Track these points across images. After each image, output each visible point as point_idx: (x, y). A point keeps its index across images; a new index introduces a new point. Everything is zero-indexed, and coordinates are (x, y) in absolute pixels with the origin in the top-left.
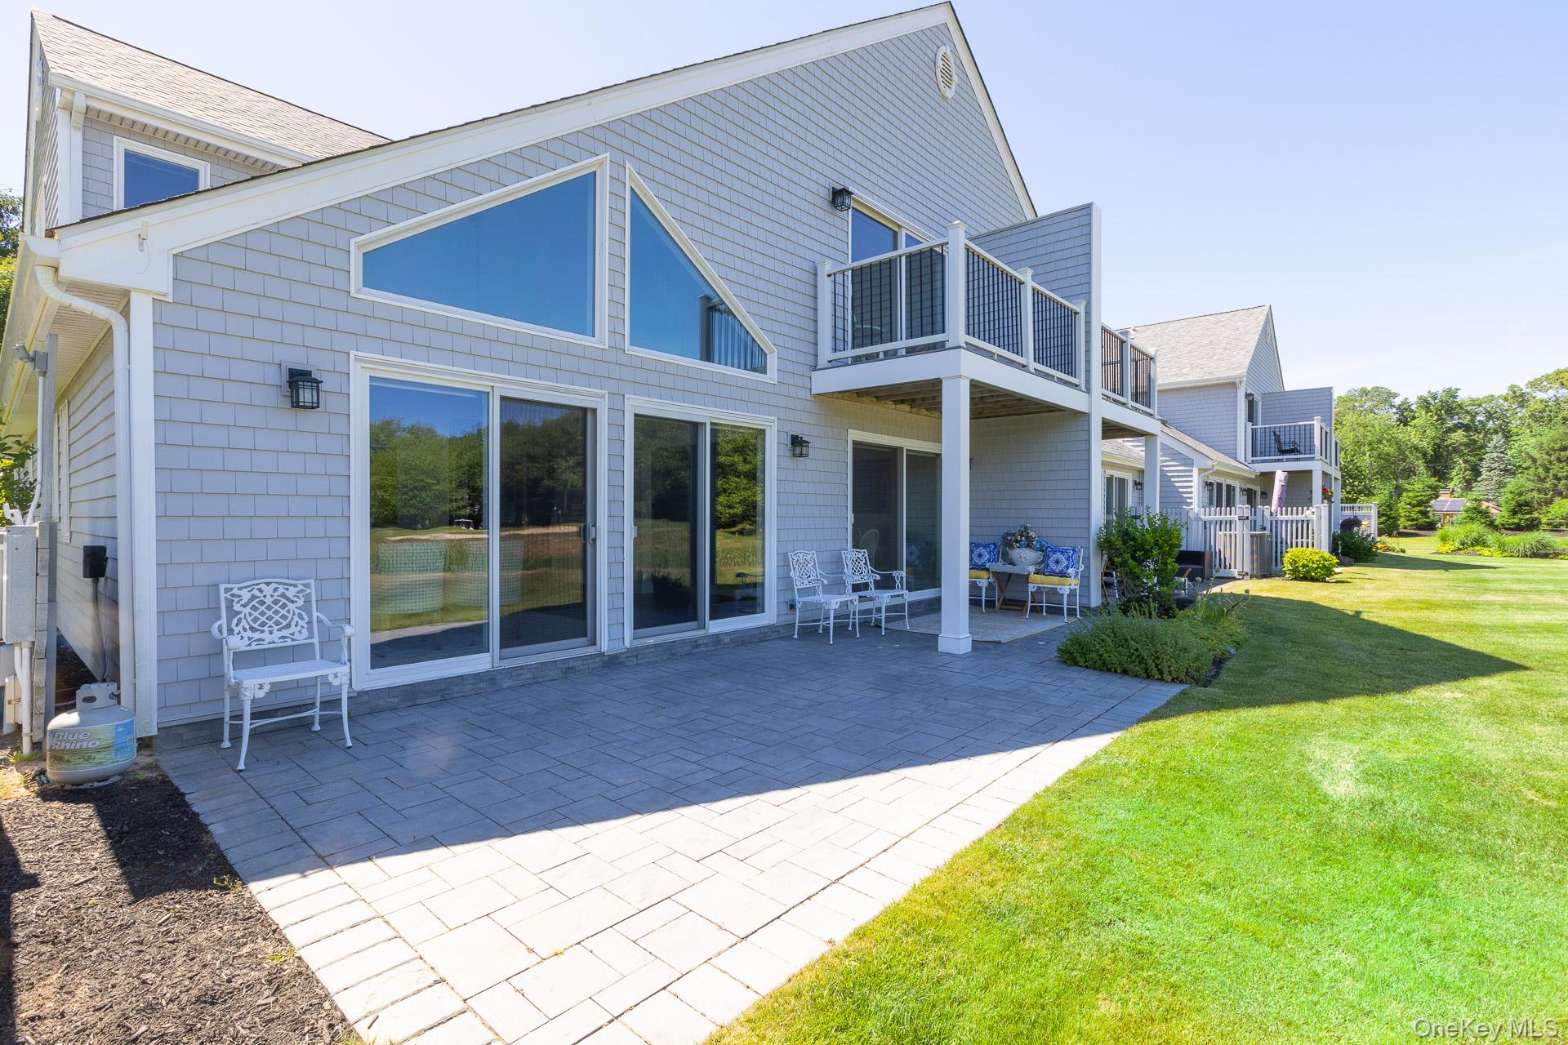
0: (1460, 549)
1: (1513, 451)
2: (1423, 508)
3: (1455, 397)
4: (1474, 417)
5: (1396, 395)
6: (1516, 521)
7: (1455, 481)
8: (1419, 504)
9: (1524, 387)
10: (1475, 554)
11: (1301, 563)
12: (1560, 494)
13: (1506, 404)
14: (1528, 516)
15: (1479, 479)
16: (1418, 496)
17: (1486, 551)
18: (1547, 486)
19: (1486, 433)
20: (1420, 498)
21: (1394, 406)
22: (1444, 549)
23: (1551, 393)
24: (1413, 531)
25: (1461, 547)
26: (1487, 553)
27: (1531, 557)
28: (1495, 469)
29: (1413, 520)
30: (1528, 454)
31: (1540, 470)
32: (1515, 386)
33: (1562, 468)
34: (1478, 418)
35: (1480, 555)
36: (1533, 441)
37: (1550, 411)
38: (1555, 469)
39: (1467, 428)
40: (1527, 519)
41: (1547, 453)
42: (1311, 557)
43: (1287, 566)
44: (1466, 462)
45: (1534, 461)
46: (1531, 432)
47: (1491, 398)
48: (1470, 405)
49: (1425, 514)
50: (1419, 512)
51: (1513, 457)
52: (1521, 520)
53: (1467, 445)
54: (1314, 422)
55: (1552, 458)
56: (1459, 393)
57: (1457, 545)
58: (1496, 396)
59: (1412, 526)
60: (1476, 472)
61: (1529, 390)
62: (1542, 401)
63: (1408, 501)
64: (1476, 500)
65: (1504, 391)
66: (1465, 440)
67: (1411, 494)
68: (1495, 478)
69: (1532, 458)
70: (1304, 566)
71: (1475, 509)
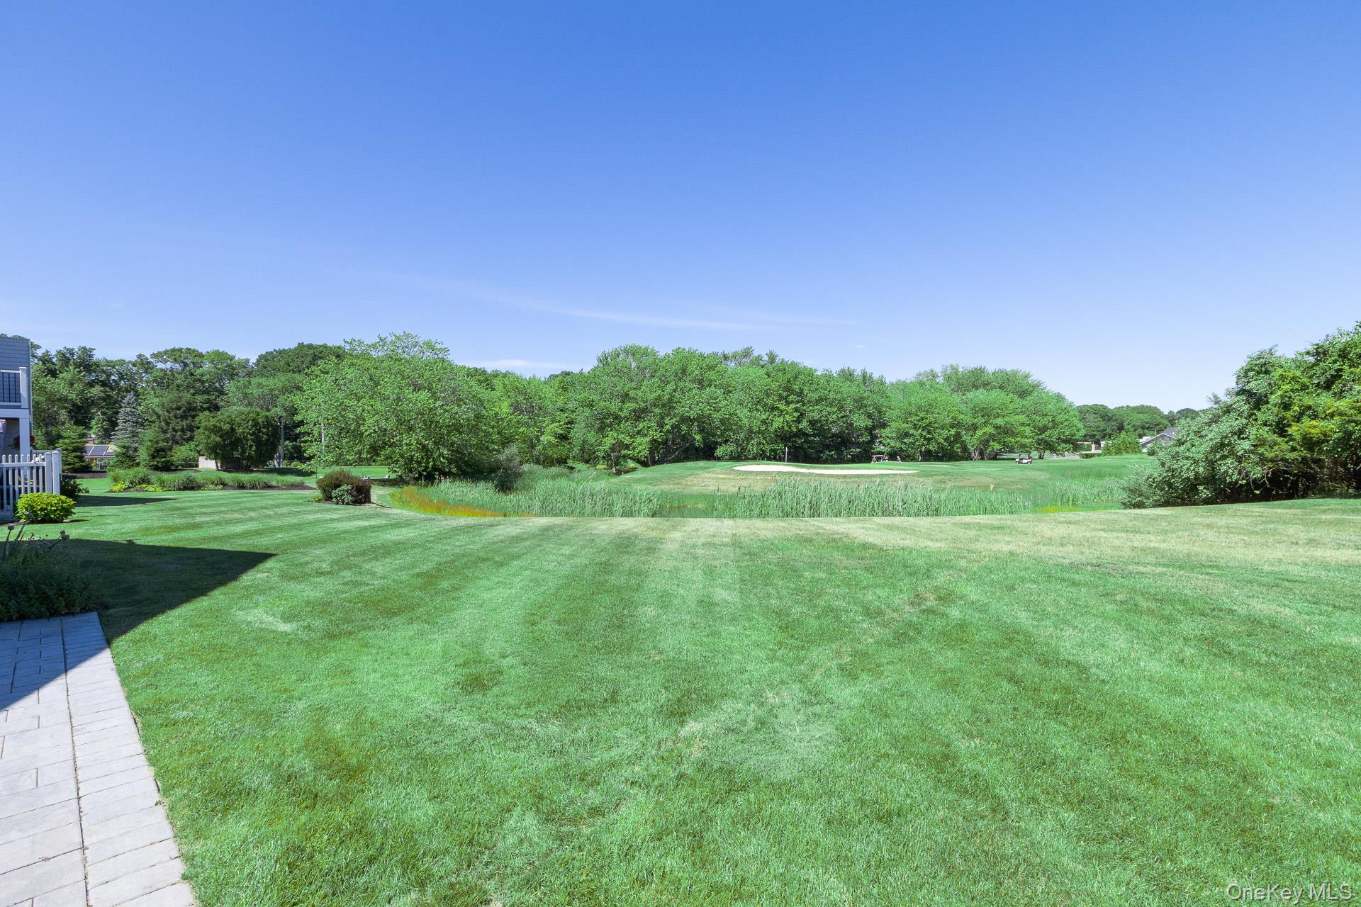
0: (129, 487)
1: (142, 407)
2: (79, 454)
3: (91, 356)
4: (109, 376)
5: (38, 347)
6: (155, 463)
7: (95, 429)
8: (75, 450)
9: (149, 357)
10: (142, 490)
11: (39, 507)
12: (177, 443)
13: (134, 368)
14: (163, 460)
15: (116, 429)
16: (73, 443)
17: (150, 488)
18: (169, 436)
19: (119, 390)
20: (75, 445)
21: (36, 357)
22: (117, 488)
23: (169, 365)
24: (70, 474)
25: (131, 485)
26: (152, 489)
27: (183, 490)
28: (129, 421)
29: (70, 464)
30: (154, 411)
31: (163, 423)
32: (144, 356)
33: (178, 423)
34: (113, 377)
35: (147, 491)
36: (156, 400)
37: (168, 379)
38: (173, 423)
39: (104, 384)
40: (163, 462)
41: (167, 411)
42: (49, 501)
43: (22, 510)
44: (103, 414)
45: (159, 416)
46: (155, 393)
47: (122, 362)
48: (105, 365)
49: (81, 458)
50: (75, 457)
51: (142, 412)
52: (158, 462)
53: (104, 399)
54: (20, 372)
55: (171, 414)
56: (94, 352)
57: (127, 484)
58: (127, 361)
59: (69, 469)
60: (114, 424)
61: (152, 360)
62: (162, 370)
63: (65, 447)
64: (124, 447)
65: (134, 359)
66: (102, 394)
67: (66, 441)
68: (129, 429)
69: (157, 414)
70: (42, 510)
71: (124, 454)
